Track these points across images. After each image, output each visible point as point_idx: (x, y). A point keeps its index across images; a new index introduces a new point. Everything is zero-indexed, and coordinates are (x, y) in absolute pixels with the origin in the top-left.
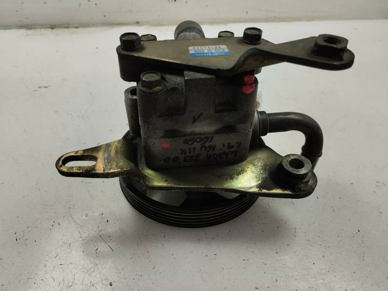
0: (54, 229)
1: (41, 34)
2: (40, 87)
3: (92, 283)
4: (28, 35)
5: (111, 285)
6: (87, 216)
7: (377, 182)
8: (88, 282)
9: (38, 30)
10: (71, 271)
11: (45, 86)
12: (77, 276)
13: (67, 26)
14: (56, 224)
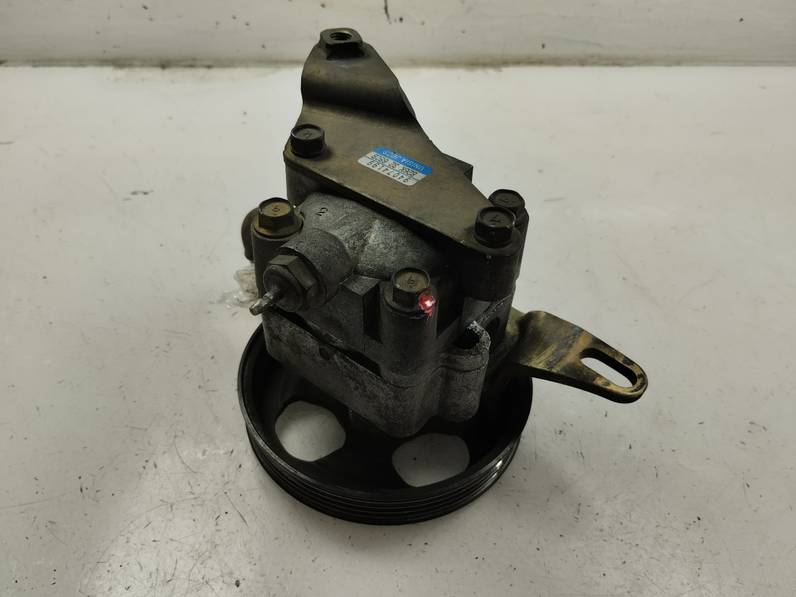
0: (147, 474)
1: (143, 80)
2: (134, 193)
3: (206, 578)
4: (116, 80)
5: (238, 584)
6: (204, 453)
7: (752, 423)
8: (200, 577)
9: (137, 69)
10: (171, 555)
11: (145, 190)
12: (181, 563)
13: (191, 63)
14: (151, 464)
